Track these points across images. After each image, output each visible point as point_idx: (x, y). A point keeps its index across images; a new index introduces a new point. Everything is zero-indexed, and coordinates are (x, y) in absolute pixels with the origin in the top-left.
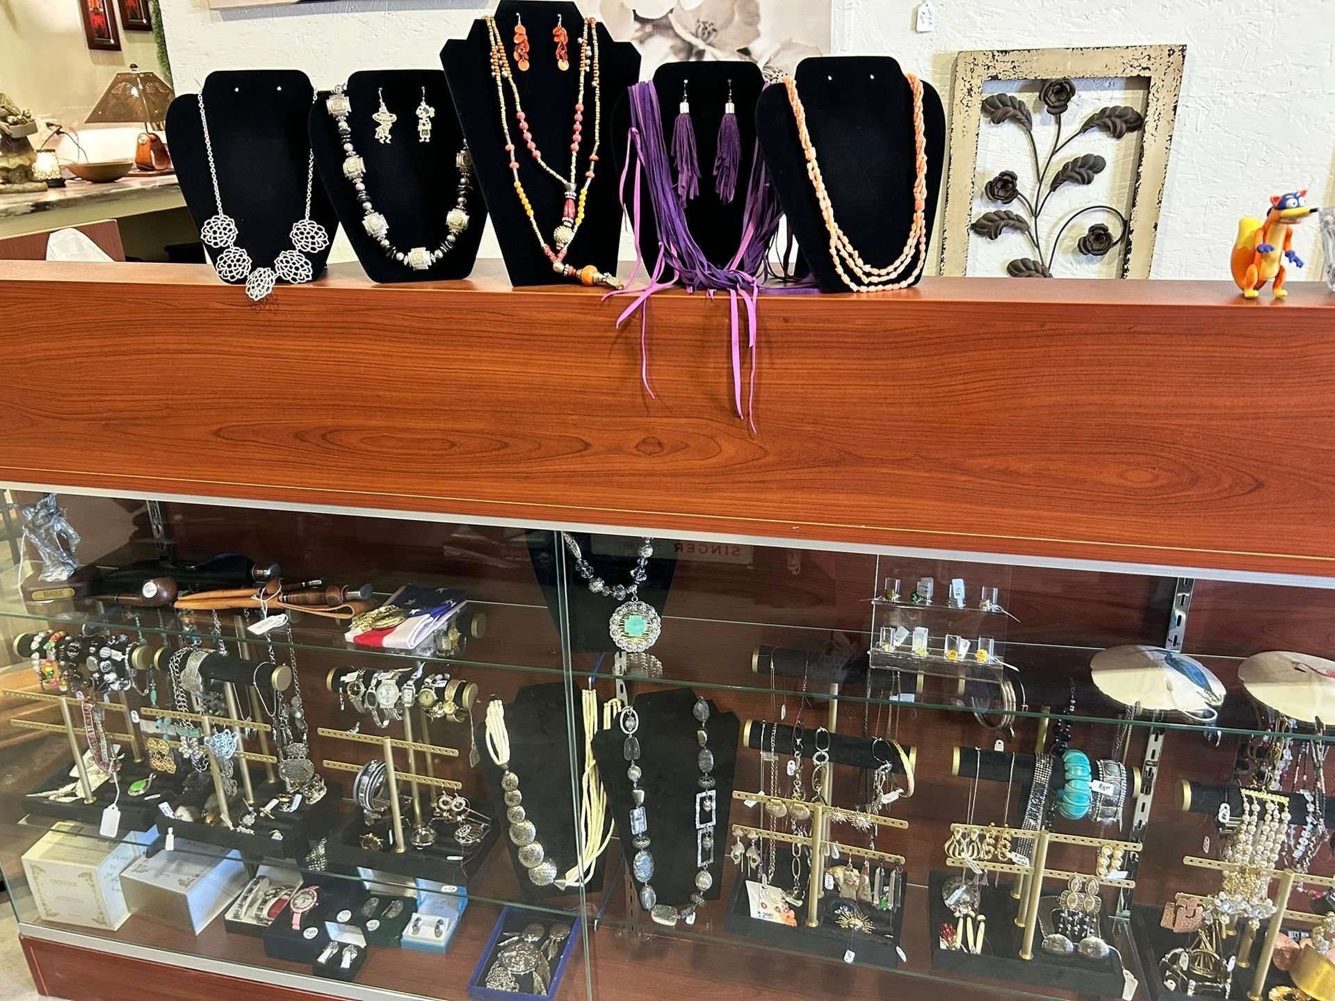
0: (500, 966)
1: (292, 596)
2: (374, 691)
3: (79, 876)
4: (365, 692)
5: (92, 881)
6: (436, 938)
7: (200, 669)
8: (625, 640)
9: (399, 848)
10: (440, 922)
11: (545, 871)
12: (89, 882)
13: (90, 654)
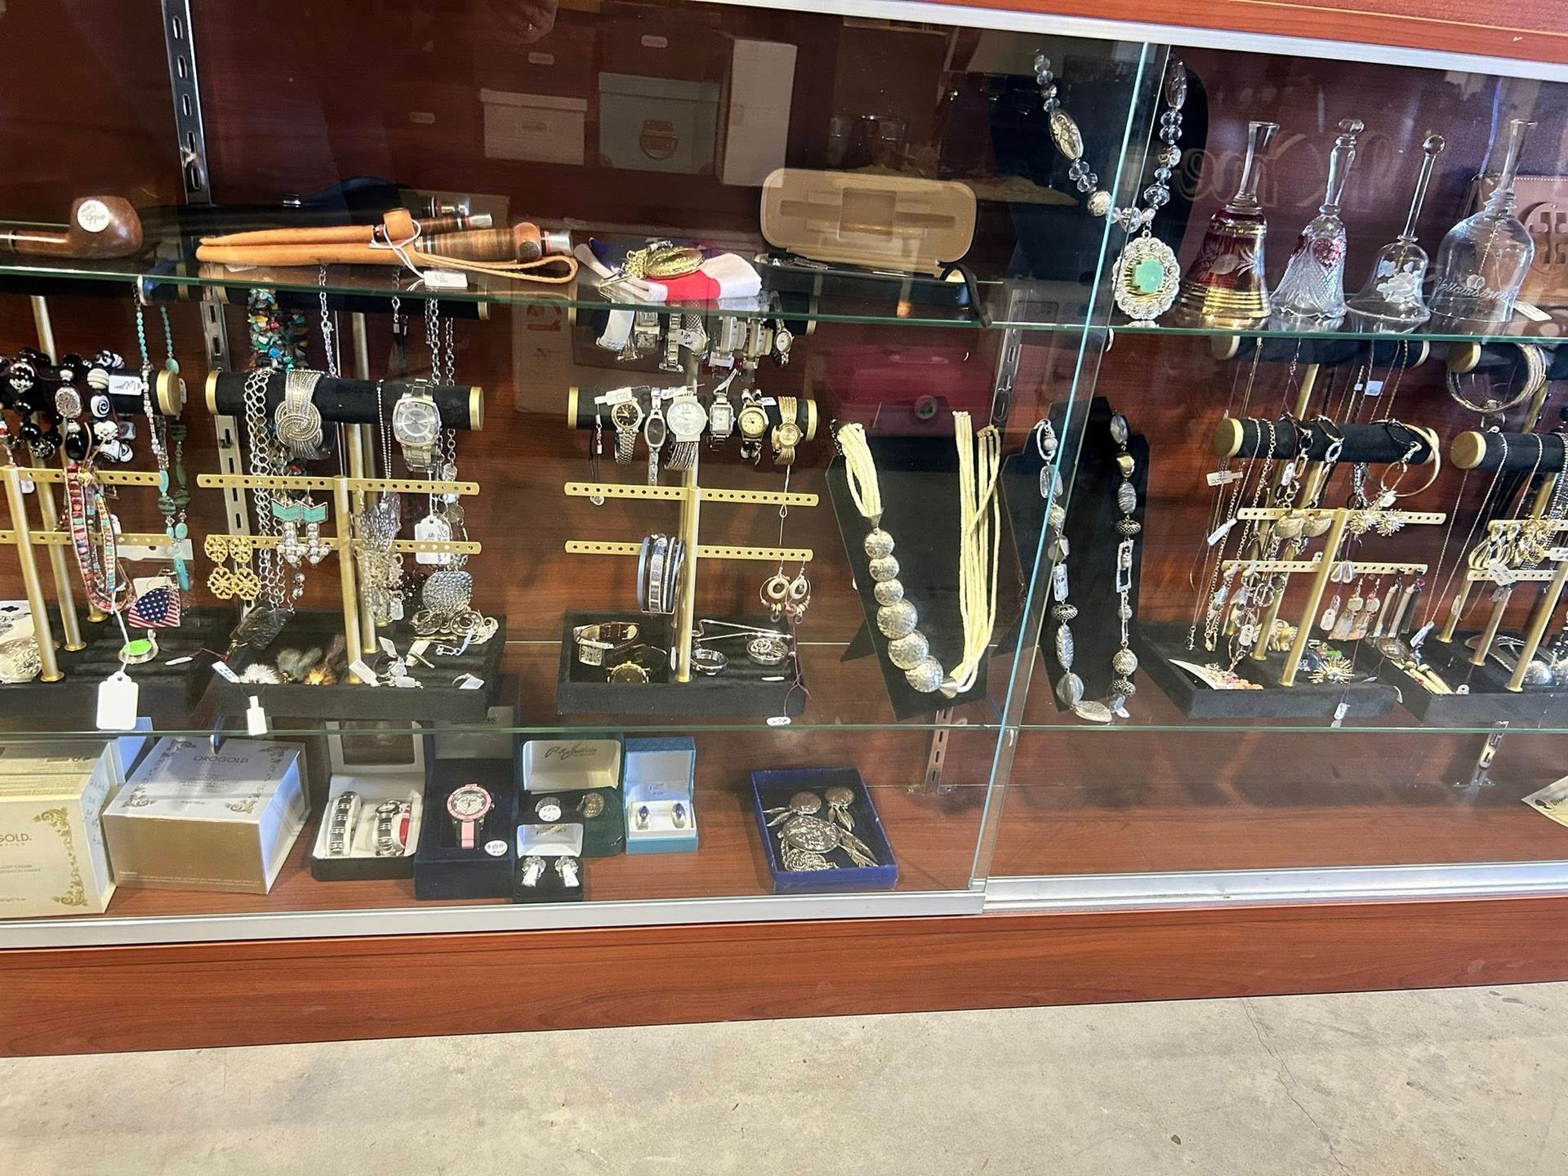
0: (791, 848)
1: (442, 242)
2: (660, 417)
3: (37, 819)
4: (645, 420)
5: (65, 824)
6: (675, 829)
7: (314, 400)
8: (1133, 300)
9: (683, 675)
10: (678, 808)
11: (925, 673)
12: (59, 826)
13: (62, 383)
